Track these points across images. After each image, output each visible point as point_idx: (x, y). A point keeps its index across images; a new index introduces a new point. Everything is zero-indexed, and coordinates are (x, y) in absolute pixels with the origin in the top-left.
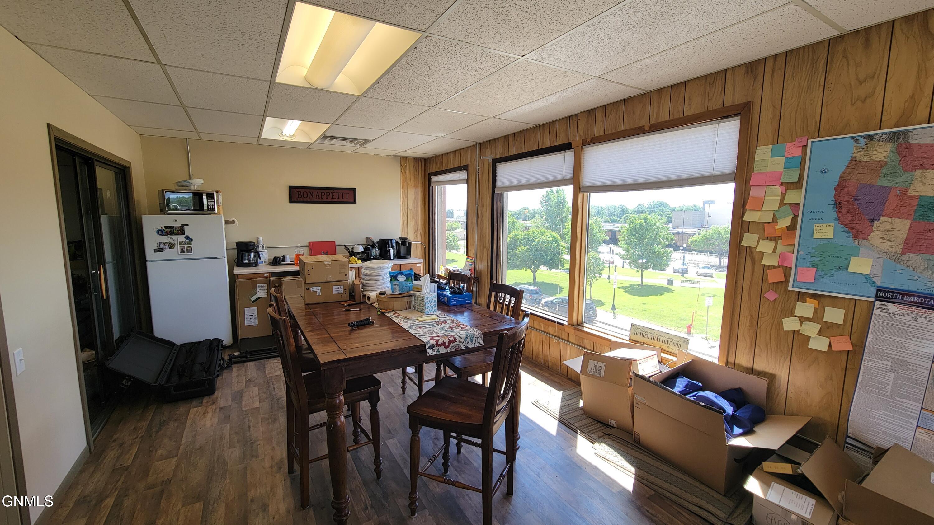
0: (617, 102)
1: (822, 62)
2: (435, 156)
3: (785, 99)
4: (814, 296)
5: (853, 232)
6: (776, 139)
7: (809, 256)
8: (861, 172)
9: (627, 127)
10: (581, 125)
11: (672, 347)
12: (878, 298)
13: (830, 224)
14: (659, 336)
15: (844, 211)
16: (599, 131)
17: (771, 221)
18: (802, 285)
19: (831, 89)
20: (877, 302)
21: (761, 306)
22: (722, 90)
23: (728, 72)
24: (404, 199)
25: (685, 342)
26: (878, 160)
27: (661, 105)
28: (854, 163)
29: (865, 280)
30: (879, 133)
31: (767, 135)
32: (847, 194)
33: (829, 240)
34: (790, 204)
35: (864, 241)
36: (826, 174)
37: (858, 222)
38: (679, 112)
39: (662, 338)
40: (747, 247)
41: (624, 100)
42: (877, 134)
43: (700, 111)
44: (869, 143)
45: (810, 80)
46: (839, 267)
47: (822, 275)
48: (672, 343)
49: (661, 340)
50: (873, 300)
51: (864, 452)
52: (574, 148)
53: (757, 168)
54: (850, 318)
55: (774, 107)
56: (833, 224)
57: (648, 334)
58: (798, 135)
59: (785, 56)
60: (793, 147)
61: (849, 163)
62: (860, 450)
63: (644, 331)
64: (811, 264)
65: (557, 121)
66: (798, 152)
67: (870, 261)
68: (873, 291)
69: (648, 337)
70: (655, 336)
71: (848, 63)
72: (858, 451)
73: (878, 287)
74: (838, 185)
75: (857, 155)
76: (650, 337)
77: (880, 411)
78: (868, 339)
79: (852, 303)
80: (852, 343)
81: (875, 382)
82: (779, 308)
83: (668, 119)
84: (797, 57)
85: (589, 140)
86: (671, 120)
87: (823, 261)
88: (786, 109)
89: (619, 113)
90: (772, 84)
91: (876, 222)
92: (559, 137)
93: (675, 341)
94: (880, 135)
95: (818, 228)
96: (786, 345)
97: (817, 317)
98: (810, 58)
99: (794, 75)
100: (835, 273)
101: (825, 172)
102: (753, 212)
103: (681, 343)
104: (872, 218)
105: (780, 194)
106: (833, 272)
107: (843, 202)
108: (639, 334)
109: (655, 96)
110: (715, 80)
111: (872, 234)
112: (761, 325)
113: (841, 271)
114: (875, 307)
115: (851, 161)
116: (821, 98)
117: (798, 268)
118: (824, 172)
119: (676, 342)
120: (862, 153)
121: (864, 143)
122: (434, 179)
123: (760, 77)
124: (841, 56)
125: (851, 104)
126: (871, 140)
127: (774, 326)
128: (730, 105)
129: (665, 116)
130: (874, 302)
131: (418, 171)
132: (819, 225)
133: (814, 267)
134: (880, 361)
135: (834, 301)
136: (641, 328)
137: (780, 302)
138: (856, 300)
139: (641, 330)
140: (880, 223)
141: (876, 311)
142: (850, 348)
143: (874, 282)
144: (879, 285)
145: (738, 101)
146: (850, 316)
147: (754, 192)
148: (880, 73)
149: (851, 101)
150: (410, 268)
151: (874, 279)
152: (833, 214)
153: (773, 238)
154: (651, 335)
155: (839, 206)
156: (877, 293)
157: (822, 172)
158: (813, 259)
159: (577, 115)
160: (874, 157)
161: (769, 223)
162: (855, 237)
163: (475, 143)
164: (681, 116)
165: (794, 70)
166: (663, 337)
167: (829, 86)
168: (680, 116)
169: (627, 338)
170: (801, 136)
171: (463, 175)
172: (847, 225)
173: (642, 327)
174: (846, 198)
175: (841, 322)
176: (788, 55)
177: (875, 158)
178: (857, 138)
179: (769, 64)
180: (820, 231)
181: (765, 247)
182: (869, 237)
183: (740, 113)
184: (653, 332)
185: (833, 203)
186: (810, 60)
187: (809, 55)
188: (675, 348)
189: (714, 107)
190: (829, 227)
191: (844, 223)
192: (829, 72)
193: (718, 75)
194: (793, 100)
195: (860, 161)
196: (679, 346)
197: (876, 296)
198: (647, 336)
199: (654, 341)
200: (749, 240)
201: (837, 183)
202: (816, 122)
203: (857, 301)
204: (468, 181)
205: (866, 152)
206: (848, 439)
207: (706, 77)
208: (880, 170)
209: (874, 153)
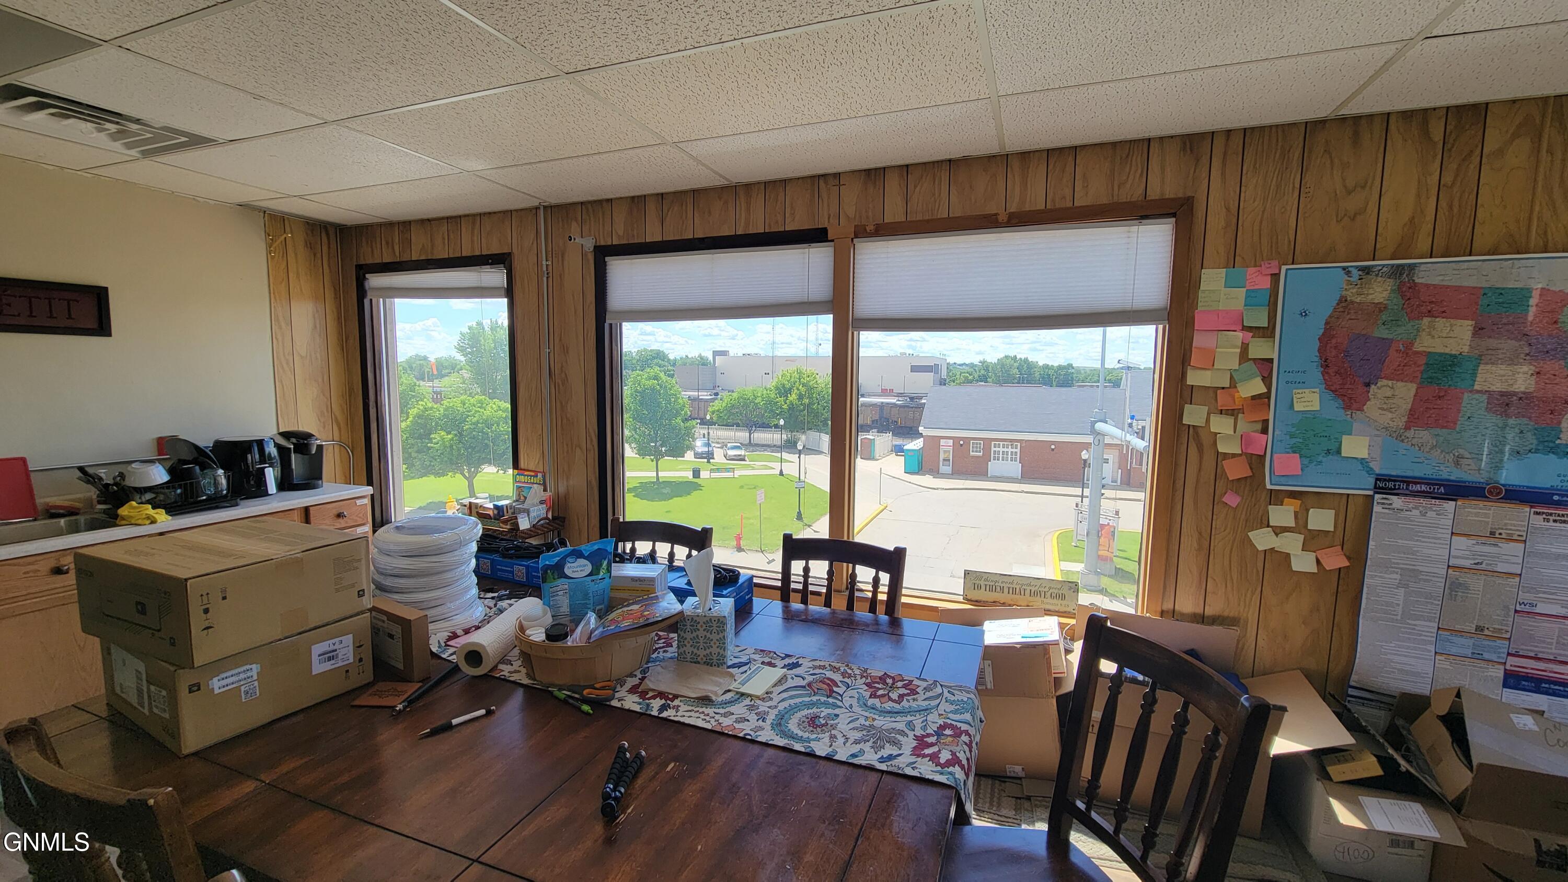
0: (934, 162)
1: (1297, 155)
2: (380, 225)
3: (1245, 201)
4: (1293, 495)
5: (1343, 401)
6: (1231, 261)
7: (1288, 437)
8: (1353, 317)
9: (957, 212)
10: (851, 197)
11: (1049, 600)
12: (1377, 489)
13: (1313, 390)
14: (1022, 585)
15: (1331, 371)
16: (894, 212)
17: (1228, 386)
18: (1283, 480)
19: (1309, 195)
20: (1377, 496)
21: (1214, 516)
22: (1142, 172)
23: (1152, 144)
24: (280, 328)
25: (1070, 588)
26: (1376, 301)
27: (1029, 179)
28: (1343, 304)
29: (1360, 467)
30: (1379, 265)
31: (1218, 253)
32: (1336, 347)
33: (1313, 413)
34: (1254, 360)
35: (1358, 412)
36: (1307, 318)
37: (1350, 386)
38: (1064, 198)
39: (1028, 588)
40: (1189, 425)
41: (950, 161)
42: (1377, 265)
43: (1105, 201)
44: (1363, 277)
45: (1279, 179)
46: (1328, 450)
47: (1306, 463)
48: (1048, 595)
49: (1028, 592)
50: (1371, 493)
51: (1371, 703)
52: (832, 241)
53: (1204, 302)
54: (1341, 521)
55: (1228, 210)
56: (1317, 390)
57: (1000, 584)
58: (1265, 255)
59: (1242, 136)
60: (1257, 274)
61: (1338, 304)
62: (1366, 702)
63: (992, 581)
64: (1292, 448)
65: (784, 182)
66: (1266, 283)
67: (1365, 441)
68: (1372, 480)
69: (1002, 589)
70: (1014, 586)
71: (1332, 162)
72: (1363, 704)
73: (1378, 475)
74: (1323, 334)
75: (1347, 293)
76: (1006, 590)
77: (1391, 642)
78: (1370, 547)
79: (1344, 499)
80: (1345, 555)
81: (1382, 605)
82: (1243, 516)
83: (1043, 207)
84: (1261, 140)
85: (870, 228)
86: (1051, 211)
87: (1307, 443)
88: (1245, 216)
89: (940, 184)
90: (1223, 174)
91: (1373, 386)
92: (793, 214)
93: (1054, 590)
94: (1380, 268)
95: (1299, 396)
96: (1255, 571)
97: (1301, 525)
98: (1280, 144)
99: (1257, 166)
100: (1324, 460)
101: (1306, 315)
102: (1199, 372)
103: (1065, 591)
104: (1367, 381)
105: (1240, 344)
106: (1320, 458)
107: (1330, 358)
108: (983, 587)
109: (1016, 164)
110: (1131, 153)
111: (1368, 403)
112: (1215, 546)
113: (1330, 457)
114: (1375, 503)
115: (1340, 301)
116: (1296, 206)
117: (1275, 456)
118: (1304, 314)
119: (1056, 591)
120: (1355, 290)
121: (1358, 277)
122: (375, 281)
123: (1205, 160)
124: (1322, 150)
125: (1337, 221)
126: (1368, 273)
127: (1235, 544)
128: (1157, 198)
129: (1037, 201)
130: (1372, 497)
131: (319, 255)
132: (1300, 391)
133: (1294, 452)
134: (1386, 576)
135: (1322, 499)
136: (985, 576)
137: (1243, 508)
138: (1348, 495)
139: (986, 580)
140: (1378, 388)
141: (1377, 509)
142: (1345, 563)
143: (1371, 469)
144: (1377, 472)
145: (1169, 193)
146: (1342, 517)
147: (1199, 340)
148: (1373, 182)
149: (1337, 216)
150: (335, 512)
151: (1371, 465)
152: (1316, 373)
153: (1230, 412)
154: (1006, 586)
155: (1325, 365)
156: (1376, 483)
157: (1301, 314)
158: (1294, 441)
159: (837, 175)
160: (1370, 297)
161: (1223, 388)
162: (1347, 407)
163: (536, 203)
164: (1070, 204)
165: (1256, 160)
166: (1030, 585)
167: (1307, 190)
168: (1068, 206)
169: (961, 599)
170: (1269, 260)
171: (496, 277)
172: (1336, 391)
173: (988, 575)
174: (1334, 353)
175: (1332, 529)
176: (1248, 134)
177: (1372, 299)
178: (1350, 269)
179: (1219, 143)
180: (1302, 400)
181: (1221, 425)
182: (1365, 407)
183: (1175, 213)
184: (1010, 580)
185: (1317, 359)
186: (1279, 147)
187: (1277, 141)
188: (1055, 601)
189: (1129, 197)
190: (1313, 394)
191: (1333, 388)
192: (1307, 170)
193: (1136, 147)
194: (1256, 203)
195: (1352, 302)
196: (1063, 597)
197: (1375, 487)
198: (998, 589)
199: (1014, 596)
200: (1193, 415)
201: (1322, 331)
202: (1290, 242)
203: (1350, 497)
204: (509, 292)
205: (1360, 290)
206: (1350, 689)
207: (1114, 145)
208: (1377, 316)
209: (1371, 291)
